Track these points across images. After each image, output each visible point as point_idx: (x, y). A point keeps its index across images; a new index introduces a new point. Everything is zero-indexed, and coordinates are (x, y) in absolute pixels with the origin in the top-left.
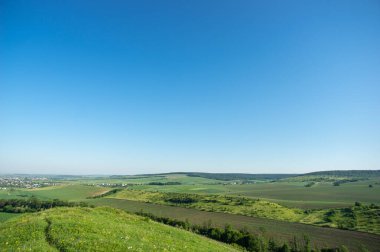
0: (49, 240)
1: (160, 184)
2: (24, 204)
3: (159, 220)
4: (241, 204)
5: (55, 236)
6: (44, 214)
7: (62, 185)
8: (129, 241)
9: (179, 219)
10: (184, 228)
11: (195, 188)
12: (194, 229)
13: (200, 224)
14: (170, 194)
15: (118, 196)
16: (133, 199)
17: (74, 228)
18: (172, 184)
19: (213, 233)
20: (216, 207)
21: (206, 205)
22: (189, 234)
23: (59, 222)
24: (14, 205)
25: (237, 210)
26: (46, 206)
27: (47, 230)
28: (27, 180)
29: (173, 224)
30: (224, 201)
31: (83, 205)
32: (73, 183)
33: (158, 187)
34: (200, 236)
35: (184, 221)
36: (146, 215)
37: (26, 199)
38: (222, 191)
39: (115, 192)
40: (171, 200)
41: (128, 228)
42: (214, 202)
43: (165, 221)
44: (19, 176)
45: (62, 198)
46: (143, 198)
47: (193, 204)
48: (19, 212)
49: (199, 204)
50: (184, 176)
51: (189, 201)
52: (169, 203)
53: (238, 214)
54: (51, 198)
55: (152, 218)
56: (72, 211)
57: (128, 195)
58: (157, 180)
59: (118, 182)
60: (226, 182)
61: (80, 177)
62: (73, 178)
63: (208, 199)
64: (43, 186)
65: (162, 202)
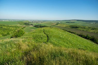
0: (44, 33)
1: (69, 23)
2: (39, 26)
3: (68, 32)
4: (93, 29)
5: (45, 33)
6: (43, 28)
7: (46, 22)
8: (61, 35)
9: (73, 32)
10: (75, 34)
11: (79, 24)
12: (77, 35)
13: (79, 34)
14: (71, 25)
15: (58, 25)
16: (62, 26)
17: (49, 31)
18: (72, 23)
19: (83, 36)
20: (85, 30)
21: (81, 29)
22: (76, 36)
23: (46, 30)
24: (37, 26)
25: (91, 31)
26: (43, 27)
27: (44, 31)
28: (39, 21)
29: (72, 33)
30: (87, 28)
31: (50, 27)
32: (48, 22)
33: (68, 23)
34: (79, 36)
35: (75, 32)
36: (65, 30)
37: (39, 25)
38: (87, 25)
39: (57, 24)
40: (71, 27)
41: (60, 32)
42: (84, 28)
43: (70, 32)
44: (37, 20)
45: (46, 25)
46: (64, 26)
47: (78, 28)
48: (39, 28)
49: (79, 28)
50: (76, 21)
51: (77, 27)
52: (71, 28)
53: (92, 32)
54: (44, 25)
55: (66, 31)
56: (48, 28)
57: (61, 25)
58: (68, 22)
59: (58, 22)
60: (89, 23)
61: (49, 21)
62: (48, 21)
63: (82, 27)
64: (42, 23)
65: (69, 27)
